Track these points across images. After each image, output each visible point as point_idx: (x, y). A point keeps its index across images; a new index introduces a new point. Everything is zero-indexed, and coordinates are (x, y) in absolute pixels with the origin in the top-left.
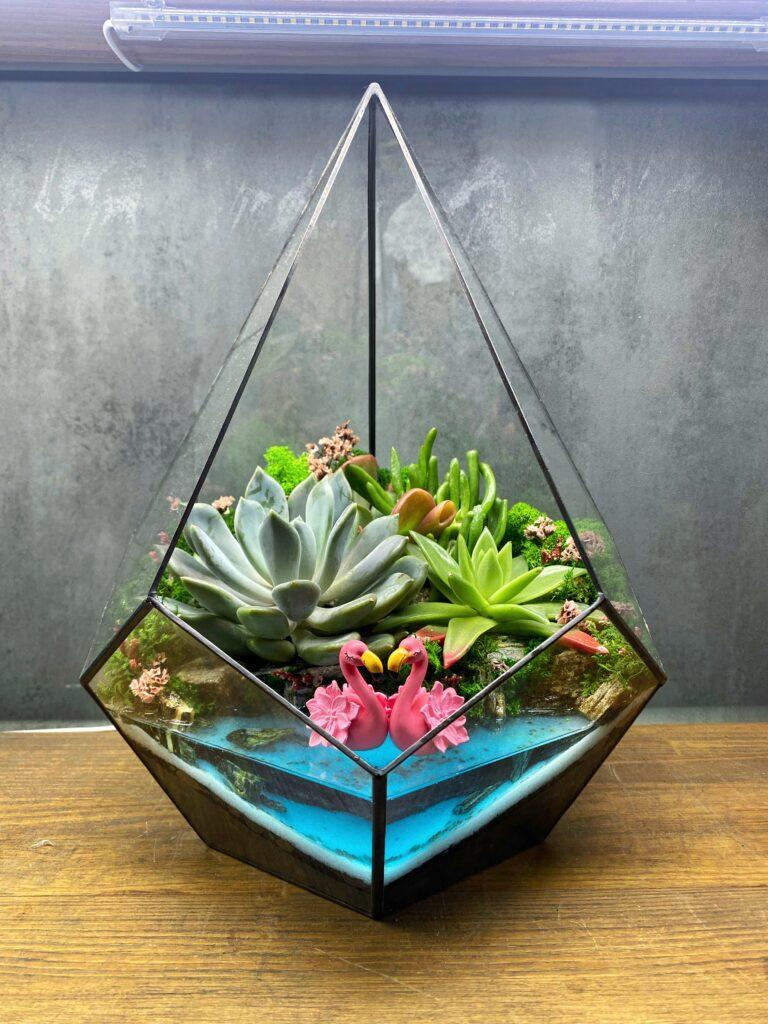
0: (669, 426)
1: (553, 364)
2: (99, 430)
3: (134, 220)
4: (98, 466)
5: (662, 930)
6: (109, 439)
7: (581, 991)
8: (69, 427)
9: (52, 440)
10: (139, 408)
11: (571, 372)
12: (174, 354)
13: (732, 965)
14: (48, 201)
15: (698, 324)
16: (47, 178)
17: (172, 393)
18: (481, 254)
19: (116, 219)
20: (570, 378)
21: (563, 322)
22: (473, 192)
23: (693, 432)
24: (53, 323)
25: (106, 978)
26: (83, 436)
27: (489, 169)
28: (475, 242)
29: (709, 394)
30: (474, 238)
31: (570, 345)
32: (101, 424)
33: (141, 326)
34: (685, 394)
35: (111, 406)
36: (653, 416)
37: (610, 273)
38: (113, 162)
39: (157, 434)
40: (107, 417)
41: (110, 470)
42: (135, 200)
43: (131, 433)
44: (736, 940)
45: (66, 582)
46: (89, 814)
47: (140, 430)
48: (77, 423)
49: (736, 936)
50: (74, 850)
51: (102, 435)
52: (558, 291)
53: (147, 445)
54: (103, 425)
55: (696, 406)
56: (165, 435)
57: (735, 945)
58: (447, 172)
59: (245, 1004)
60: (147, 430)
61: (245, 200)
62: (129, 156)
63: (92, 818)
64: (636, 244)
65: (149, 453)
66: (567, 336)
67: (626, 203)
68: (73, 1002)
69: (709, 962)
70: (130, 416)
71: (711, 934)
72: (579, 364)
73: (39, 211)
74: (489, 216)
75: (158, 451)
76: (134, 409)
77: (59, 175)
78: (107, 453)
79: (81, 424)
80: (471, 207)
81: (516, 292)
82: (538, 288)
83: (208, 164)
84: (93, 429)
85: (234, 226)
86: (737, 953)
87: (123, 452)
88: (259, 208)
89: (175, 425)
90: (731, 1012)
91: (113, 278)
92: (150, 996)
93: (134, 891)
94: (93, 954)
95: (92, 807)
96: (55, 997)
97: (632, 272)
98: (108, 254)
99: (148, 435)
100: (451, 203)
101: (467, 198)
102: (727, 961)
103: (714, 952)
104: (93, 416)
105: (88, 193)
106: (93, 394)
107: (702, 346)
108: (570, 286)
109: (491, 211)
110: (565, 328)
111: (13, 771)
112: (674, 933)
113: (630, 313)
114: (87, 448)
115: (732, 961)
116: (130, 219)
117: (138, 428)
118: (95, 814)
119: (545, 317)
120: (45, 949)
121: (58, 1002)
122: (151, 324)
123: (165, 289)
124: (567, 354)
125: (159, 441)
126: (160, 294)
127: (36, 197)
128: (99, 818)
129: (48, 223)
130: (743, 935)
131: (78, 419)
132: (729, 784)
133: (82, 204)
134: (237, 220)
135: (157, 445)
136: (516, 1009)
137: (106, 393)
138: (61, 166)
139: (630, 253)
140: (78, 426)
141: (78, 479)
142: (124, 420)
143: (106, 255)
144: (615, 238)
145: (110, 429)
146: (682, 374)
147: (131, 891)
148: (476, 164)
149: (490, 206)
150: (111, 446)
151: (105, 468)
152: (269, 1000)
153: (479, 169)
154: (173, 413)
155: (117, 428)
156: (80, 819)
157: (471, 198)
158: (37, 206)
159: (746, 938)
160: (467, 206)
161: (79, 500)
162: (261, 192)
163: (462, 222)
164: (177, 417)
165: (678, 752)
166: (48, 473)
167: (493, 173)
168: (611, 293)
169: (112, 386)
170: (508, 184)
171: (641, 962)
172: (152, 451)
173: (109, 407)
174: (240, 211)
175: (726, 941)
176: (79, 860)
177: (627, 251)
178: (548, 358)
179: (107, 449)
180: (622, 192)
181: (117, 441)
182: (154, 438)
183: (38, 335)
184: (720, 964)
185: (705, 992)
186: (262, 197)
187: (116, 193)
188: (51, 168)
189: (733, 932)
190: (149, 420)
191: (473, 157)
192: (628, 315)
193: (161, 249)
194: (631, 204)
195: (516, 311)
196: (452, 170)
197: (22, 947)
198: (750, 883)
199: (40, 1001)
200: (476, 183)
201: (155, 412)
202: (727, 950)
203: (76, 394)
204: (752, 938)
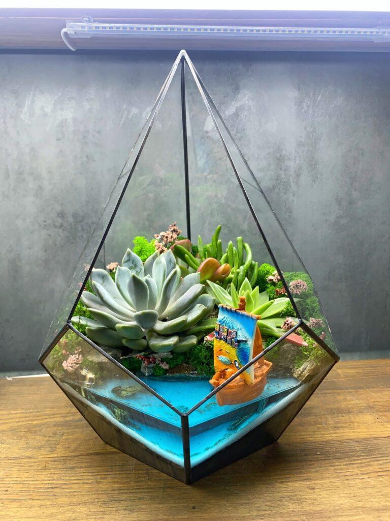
0: (332, 218)
1: (276, 190)
2: (55, 227)
3: (71, 123)
4: (56, 245)
5: (346, 459)
6: (61, 230)
7: (314, 489)
8: (40, 225)
9: (32, 232)
10: (75, 215)
11: (285, 193)
12: (92, 188)
13: (380, 474)
14: (28, 114)
15: (345, 169)
16: (27, 102)
17: (91, 208)
18: (241, 137)
19: (62, 122)
20: (285, 197)
21: (281, 169)
22: (237, 107)
23: (344, 221)
24: (31, 174)
25: (93, 494)
26: (48, 230)
27: (245, 96)
28: (239, 131)
29: (351, 203)
30: (237, 129)
31: (285, 180)
32: (56, 224)
33: (75, 175)
34: (339, 202)
35: (62, 215)
36: (324, 214)
37: (303, 145)
38: (60, 94)
39: (85, 228)
40: (60, 220)
41: (62, 247)
42: (72, 113)
43: (72, 228)
44: (380, 462)
45: (41, 302)
46: (65, 417)
47: (76, 226)
48: (45, 223)
49: (380, 460)
50: (63, 434)
51: (57, 229)
52: (278, 155)
53: (79, 234)
54: (58, 224)
55: (344, 208)
56: (89, 229)
57: (380, 464)
58: (224, 97)
59: (160, 503)
60: (80, 226)
61: (126, 112)
62: (68, 91)
63: (68, 419)
64: (315, 132)
65: (80, 238)
66: (283, 176)
67: (311, 111)
68: (79, 507)
69: (370, 473)
70: (71, 220)
71: (368, 460)
72: (289, 190)
73: (23, 119)
74: (245, 119)
75: (85, 236)
76: (73, 216)
77: (33, 101)
78: (60, 238)
79: (46, 224)
80: (236, 114)
81: (258, 155)
82: (269, 153)
83: (108, 95)
84: (53, 227)
85: (121, 125)
86: (381, 468)
87: (68, 237)
88: (133, 116)
89: (93, 223)
90: (382, 495)
91: (61, 151)
92: (115, 502)
93: (97, 453)
94: (83, 484)
95: (67, 413)
96: (70, 505)
97: (313, 145)
98: (58, 140)
99: (80, 229)
100: (227, 112)
101: (234, 110)
102: (377, 472)
103: (371, 468)
104: (53, 220)
105: (48, 110)
106: (52, 209)
107: (347, 179)
108: (284, 152)
109: (246, 116)
110: (282, 172)
111: (23, 397)
112: (352, 461)
113: (313, 164)
114: (50, 235)
115: (379, 472)
116: (69, 122)
117: (75, 225)
118: (69, 416)
119: (272, 167)
120: (60, 482)
121: (72, 507)
122: (81, 174)
123: (87, 157)
124: (283, 185)
125: (86, 231)
126: (85, 159)
127: (22, 111)
128: (71, 418)
129: (28, 125)
130: (384, 460)
131: (45, 222)
132: (367, 390)
133: (45, 115)
134: (122, 122)
135: (85, 234)
136: (286, 498)
137: (59, 208)
138: (34, 96)
139: (313, 136)
140: (45, 225)
141: (45, 251)
142: (68, 222)
143: (57, 140)
144: (305, 128)
145: (61, 226)
146: (337, 193)
147: (95, 453)
148: (238, 93)
149: (246, 114)
150: (61, 234)
151: (58, 246)
152: (171, 500)
153: (239, 96)
154: (92, 218)
155: (65, 225)
156: (62, 419)
157: (236, 110)
158: (22, 116)
159: (385, 461)
160: (234, 114)
161: (46, 262)
162: (134, 108)
163: (232, 122)
164: (94, 219)
165: (341, 374)
166: (30, 248)
167: (247, 98)
168: (303, 155)
169: (62, 205)
170: (254, 103)
171: (339, 474)
172: (82, 236)
173: (60, 215)
174: (124, 118)
175: (376, 463)
176: (66, 439)
177: (311, 135)
178: (274, 187)
179: (60, 236)
180: (308, 106)
181: (65, 232)
182: (83, 230)
183: (24, 180)
184: (374, 473)
185: (370, 486)
186: (134, 110)
187: (62, 109)
188: (29, 97)
189: (379, 459)
190: (81, 221)
191: (237, 89)
192: (312, 166)
193: (85, 137)
194: (313, 112)
195: (259, 165)
196: (227, 96)
197: (48, 482)
198: (384, 436)
199: (63, 507)
200: (239, 103)
201: (84, 217)
202: (376, 467)
203: (43, 209)
204: (387, 461)
